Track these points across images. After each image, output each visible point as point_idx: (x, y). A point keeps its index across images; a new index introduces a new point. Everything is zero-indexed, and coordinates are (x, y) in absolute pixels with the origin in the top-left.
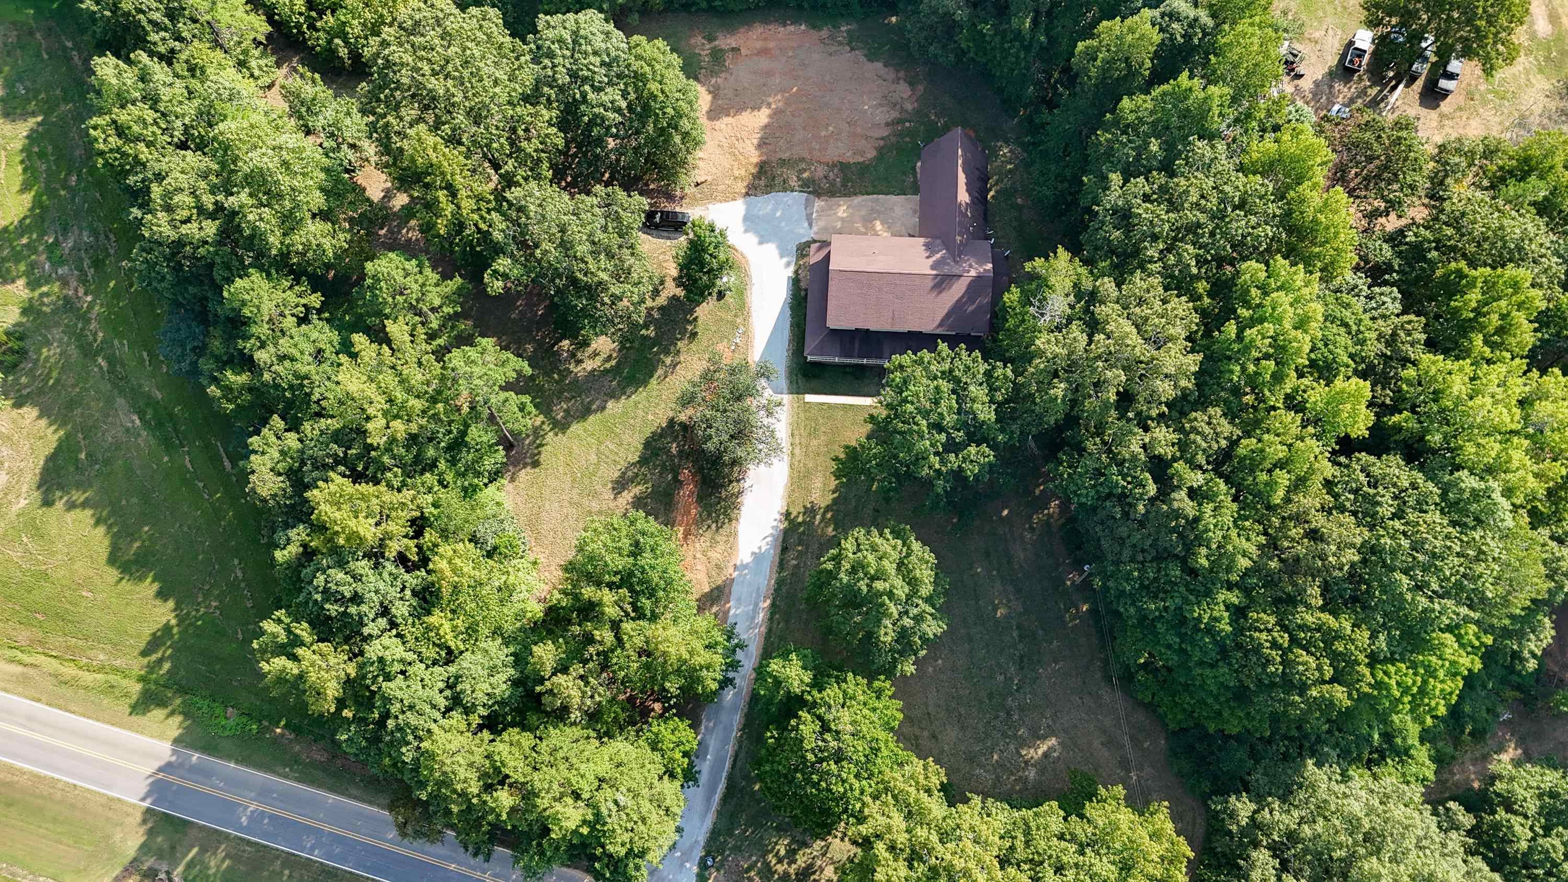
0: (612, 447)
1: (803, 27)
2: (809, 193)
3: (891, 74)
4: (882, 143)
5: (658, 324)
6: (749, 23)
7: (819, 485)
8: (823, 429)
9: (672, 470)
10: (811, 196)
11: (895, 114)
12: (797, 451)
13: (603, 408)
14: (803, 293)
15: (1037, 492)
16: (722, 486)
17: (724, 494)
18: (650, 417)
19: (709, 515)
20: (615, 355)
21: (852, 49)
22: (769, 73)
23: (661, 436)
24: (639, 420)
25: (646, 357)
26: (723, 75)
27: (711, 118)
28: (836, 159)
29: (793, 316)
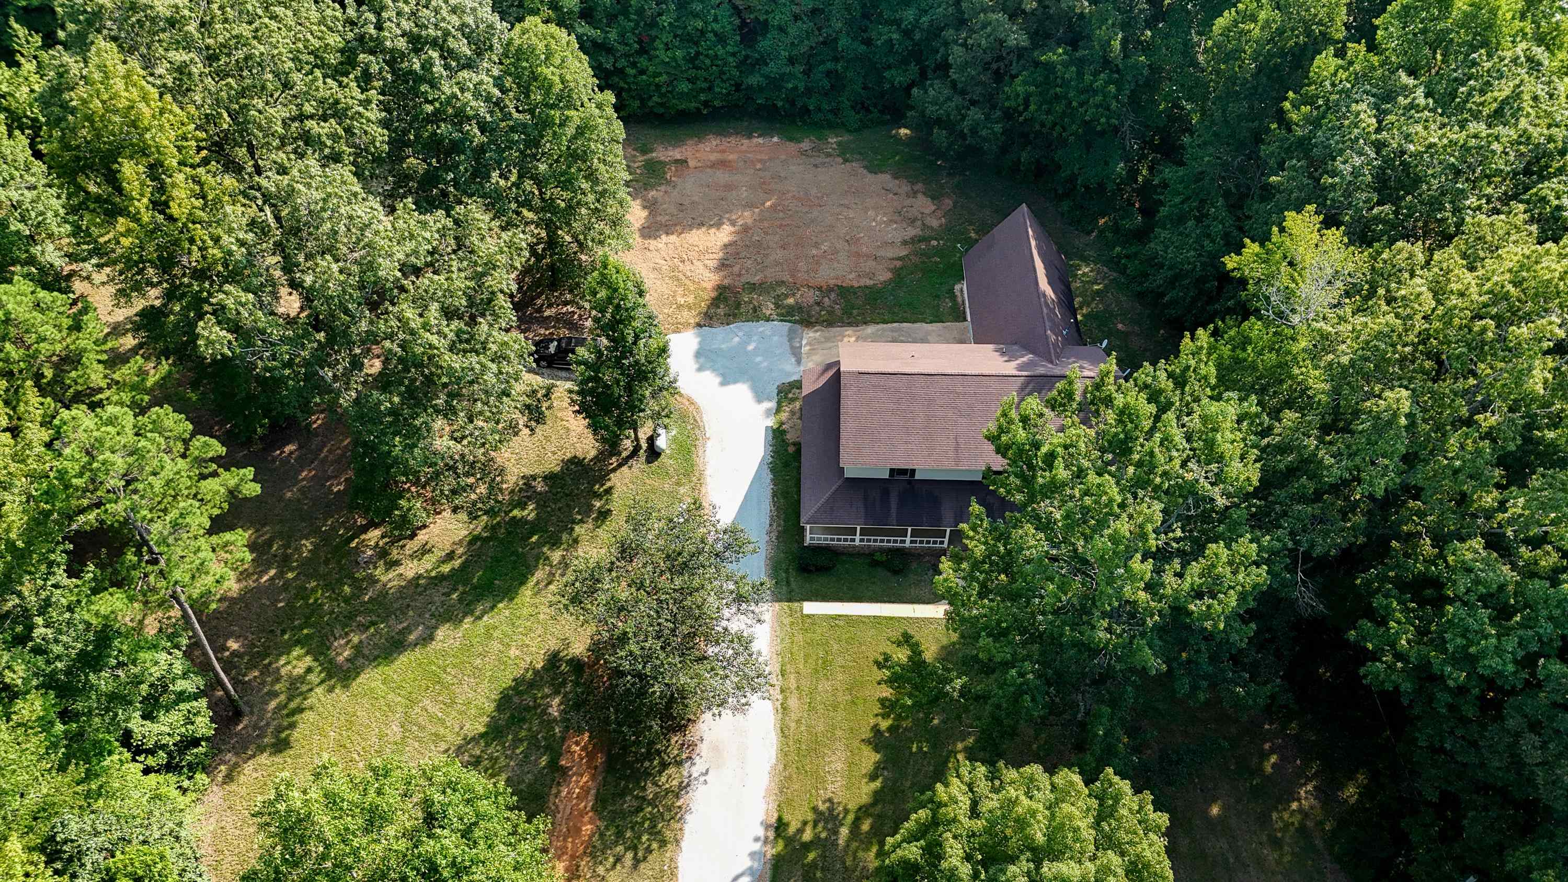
0: (434, 709)
1: (775, 139)
2: (795, 322)
3: (905, 188)
4: (899, 264)
5: (542, 501)
6: (700, 137)
7: (839, 766)
8: (840, 661)
9: (547, 748)
10: (798, 326)
11: (911, 232)
12: (793, 702)
13: (428, 638)
14: (791, 449)
15: (1269, 769)
16: (647, 774)
17: (651, 791)
18: (513, 652)
19: (620, 834)
20: (461, 551)
21: (846, 161)
22: (729, 187)
23: (532, 685)
24: (491, 659)
25: (513, 553)
26: (663, 188)
27: (644, 236)
28: (832, 282)
29: (775, 481)
